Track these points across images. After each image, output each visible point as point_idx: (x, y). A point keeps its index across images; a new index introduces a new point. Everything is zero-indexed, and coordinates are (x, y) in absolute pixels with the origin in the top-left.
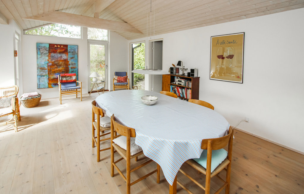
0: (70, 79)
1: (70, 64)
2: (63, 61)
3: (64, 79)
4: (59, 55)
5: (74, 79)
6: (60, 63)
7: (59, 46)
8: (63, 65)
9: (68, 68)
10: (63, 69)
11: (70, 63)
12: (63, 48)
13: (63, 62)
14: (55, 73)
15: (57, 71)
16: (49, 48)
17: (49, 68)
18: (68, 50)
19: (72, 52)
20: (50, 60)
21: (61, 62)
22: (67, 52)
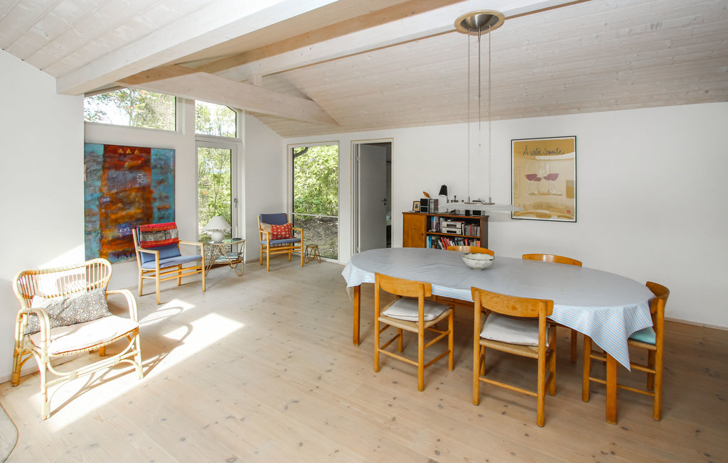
0: (164, 238)
1: (155, 199)
2: (138, 190)
3: (151, 238)
4: (130, 176)
5: (173, 238)
6: (131, 197)
7: (128, 152)
8: (138, 202)
9: (151, 209)
10: (138, 211)
11: (155, 195)
12: (139, 157)
13: (139, 194)
14: (119, 223)
15: (123, 217)
16: (104, 156)
17: (103, 211)
18: (152, 161)
19: (161, 168)
20: (105, 189)
21: (133, 194)
22: (149, 166)
